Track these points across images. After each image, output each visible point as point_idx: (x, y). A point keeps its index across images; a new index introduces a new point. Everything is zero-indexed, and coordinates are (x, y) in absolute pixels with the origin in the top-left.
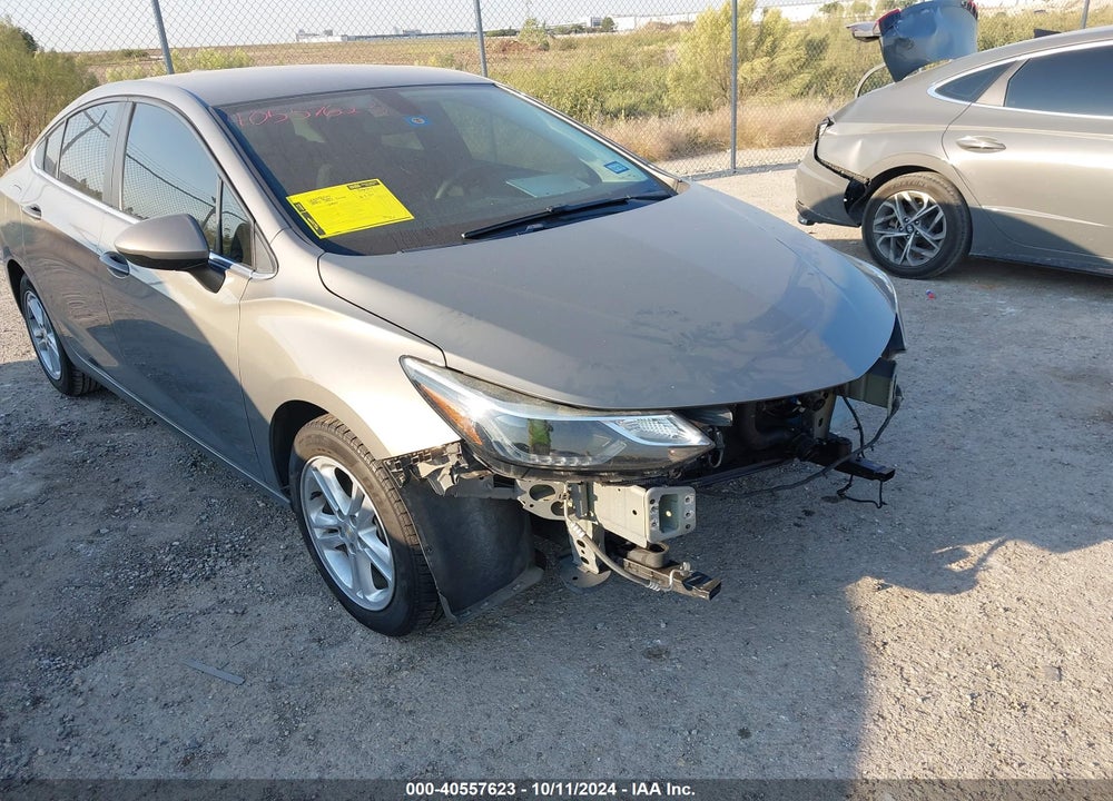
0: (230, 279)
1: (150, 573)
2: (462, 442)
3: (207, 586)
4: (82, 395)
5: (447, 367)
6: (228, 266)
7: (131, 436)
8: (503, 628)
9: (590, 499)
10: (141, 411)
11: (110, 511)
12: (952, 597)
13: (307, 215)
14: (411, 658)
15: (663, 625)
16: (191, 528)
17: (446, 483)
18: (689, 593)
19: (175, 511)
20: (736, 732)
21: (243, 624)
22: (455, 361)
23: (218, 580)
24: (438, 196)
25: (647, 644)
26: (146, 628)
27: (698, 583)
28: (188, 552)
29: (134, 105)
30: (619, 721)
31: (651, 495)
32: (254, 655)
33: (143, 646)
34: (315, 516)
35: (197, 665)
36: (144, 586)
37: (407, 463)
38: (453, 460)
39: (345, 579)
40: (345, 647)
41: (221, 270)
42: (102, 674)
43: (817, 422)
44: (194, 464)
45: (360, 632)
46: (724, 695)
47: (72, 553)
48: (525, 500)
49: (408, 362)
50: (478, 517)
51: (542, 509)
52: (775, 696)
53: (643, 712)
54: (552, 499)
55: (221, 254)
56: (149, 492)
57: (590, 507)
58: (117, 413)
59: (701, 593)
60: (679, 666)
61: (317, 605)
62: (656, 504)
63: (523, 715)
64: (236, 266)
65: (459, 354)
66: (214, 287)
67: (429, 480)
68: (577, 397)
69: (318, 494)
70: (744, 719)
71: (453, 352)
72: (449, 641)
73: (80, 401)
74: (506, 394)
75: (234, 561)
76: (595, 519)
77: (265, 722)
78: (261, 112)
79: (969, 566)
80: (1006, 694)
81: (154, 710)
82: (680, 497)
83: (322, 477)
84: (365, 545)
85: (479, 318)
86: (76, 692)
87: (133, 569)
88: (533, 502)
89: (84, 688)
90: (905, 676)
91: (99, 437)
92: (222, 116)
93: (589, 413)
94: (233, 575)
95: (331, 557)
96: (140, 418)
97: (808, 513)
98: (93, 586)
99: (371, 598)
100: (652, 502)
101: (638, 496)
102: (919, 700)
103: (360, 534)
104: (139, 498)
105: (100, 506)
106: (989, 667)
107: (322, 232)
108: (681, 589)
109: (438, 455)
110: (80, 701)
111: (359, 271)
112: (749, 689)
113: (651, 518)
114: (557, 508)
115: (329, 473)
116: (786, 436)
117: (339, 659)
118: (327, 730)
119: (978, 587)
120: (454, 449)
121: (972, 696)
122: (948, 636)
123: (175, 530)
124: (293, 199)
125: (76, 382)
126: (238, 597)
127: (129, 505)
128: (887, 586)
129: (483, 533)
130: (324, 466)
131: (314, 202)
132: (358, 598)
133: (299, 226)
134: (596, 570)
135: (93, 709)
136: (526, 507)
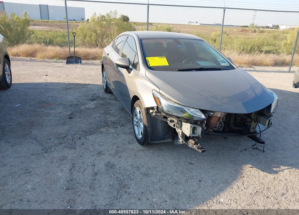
0: (132, 72)
1: (106, 124)
2: (157, 107)
3: (114, 129)
4: (108, 93)
5: (159, 93)
6: (133, 69)
7: (114, 102)
8: (163, 150)
9: (181, 125)
10: (116, 98)
11: (104, 113)
12: (268, 174)
13: (148, 62)
14: (143, 150)
15: (196, 159)
16: (116, 119)
17: (154, 114)
18: (198, 150)
19: (115, 116)
20: (198, 180)
21: (118, 136)
22: (161, 92)
23: (117, 129)
24: (183, 62)
25: (191, 162)
26: (101, 133)
27: (201, 149)
28: (114, 123)
29: (128, 36)
30: (176, 171)
31: (191, 126)
32: (117, 142)
33: (100, 135)
34: (135, 119)
35: (107, 140)
36: (104, 126)
37: (148, 109)
38: (156, 110)
39: (137, 133)
40: (133, 145)
41: (131, 70)
42: (91, 138)
43: (252, 128)
44: (122, 109)
45: (137, 143)
46: (200, 174)
47: (95, 118)
48: (169, 122)
49: (154, 91)
50: (160, 124)
51: (171, 125)
52: (211, 178)
53: (181, 172)
54: (174, 123)
55: (133, 67)
56: (112, 112)
57: (181, 127)
58: (113, 97)
59: (200, 151)
60: (194, 167)
61: (132, 137)
62: (192, 128)
63: (158, 165)
64: (134, 69)
65: (162, 90)
66: (129, 73)
67: (151, 113)
68: (180, 102)
69: (136, 115)
70: (202, 179)
71: (161, 90)
72: (152, 149)
73: (107, 94)
74: (167, 99)
75: (121, 126)
76: (182, 130)
77: (113, 152)
78: (148, 40)
79: (279, 170)
80: (266, 194)
81: (97, 145)
82: (198, 128)
83: (137, 111)
84: (141, 126)
85: (168, 85)
86: (86, 139)
87: (103, 123)
88: (170, 123)
89: (88, 139)
90: (244, 183)
91: (108, 101)
92: (141, 40)
93: (181, 106)
94: (120, 129)
95: (136, 127)
96: (116, 99)
97: (245, 149)
98: (96, 124)
99: (140, 137)
100: (191, 127)
101: (189, 125)
102: (243, 188)
103: (140, 123)
104: (110, 112)
105: (103, 112)
106: (266, 188)
107: (150, 65)
108: (197, 149)
109: (152, 108)
110: (86, 140)
111: (152, 73)
112: (207, 175)
113: (190, 130)
114: (174, 125)
115: (138, 111)
116: (242, 129)
117: (131, 146)
118: (123, 156)
119: (277, 174)
120: (155, 108)
121: (256, 192)
122: (261, 180)
123: (113, 119)
124: (147, 58)
125: (108, 90)
126: (119, 132)
127: (108, 113)
128: (253, 168)
129: (160, 127)
130: (138, 109)
131: (151, 59)
132: (138, 136)
133: (146, 63)
134: (181, 142)
135: (88, 142)
136: (169, 124)
